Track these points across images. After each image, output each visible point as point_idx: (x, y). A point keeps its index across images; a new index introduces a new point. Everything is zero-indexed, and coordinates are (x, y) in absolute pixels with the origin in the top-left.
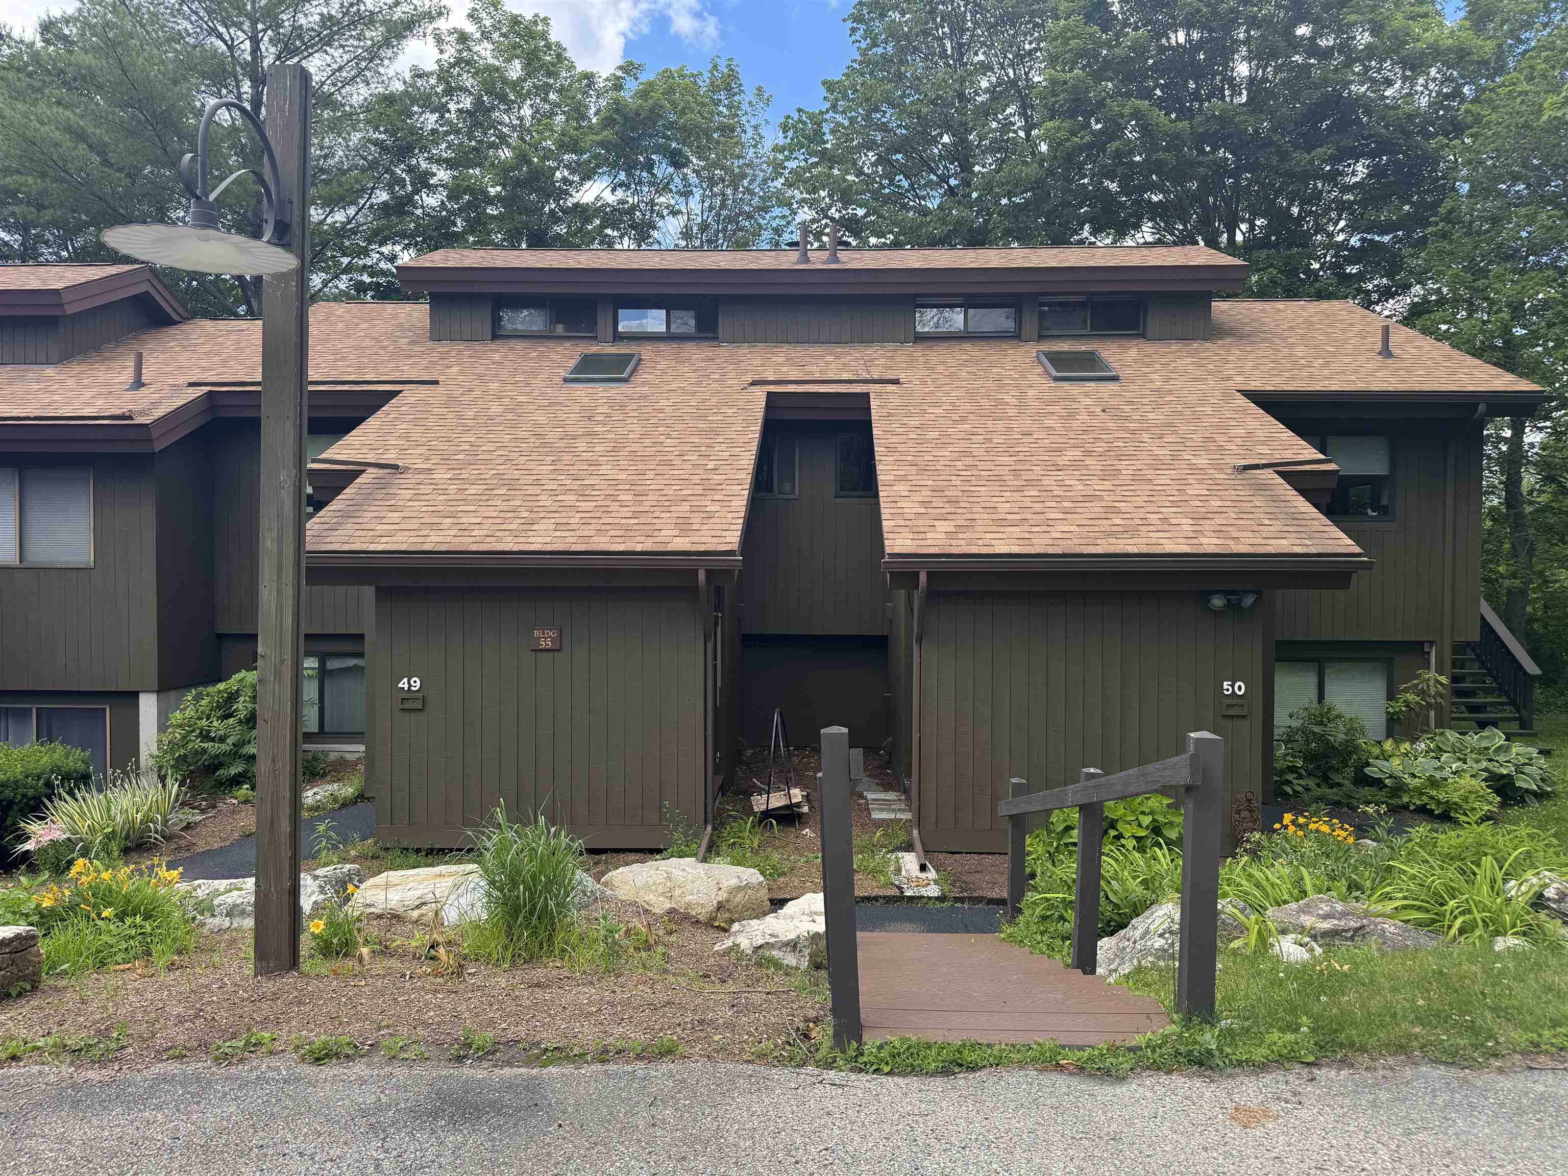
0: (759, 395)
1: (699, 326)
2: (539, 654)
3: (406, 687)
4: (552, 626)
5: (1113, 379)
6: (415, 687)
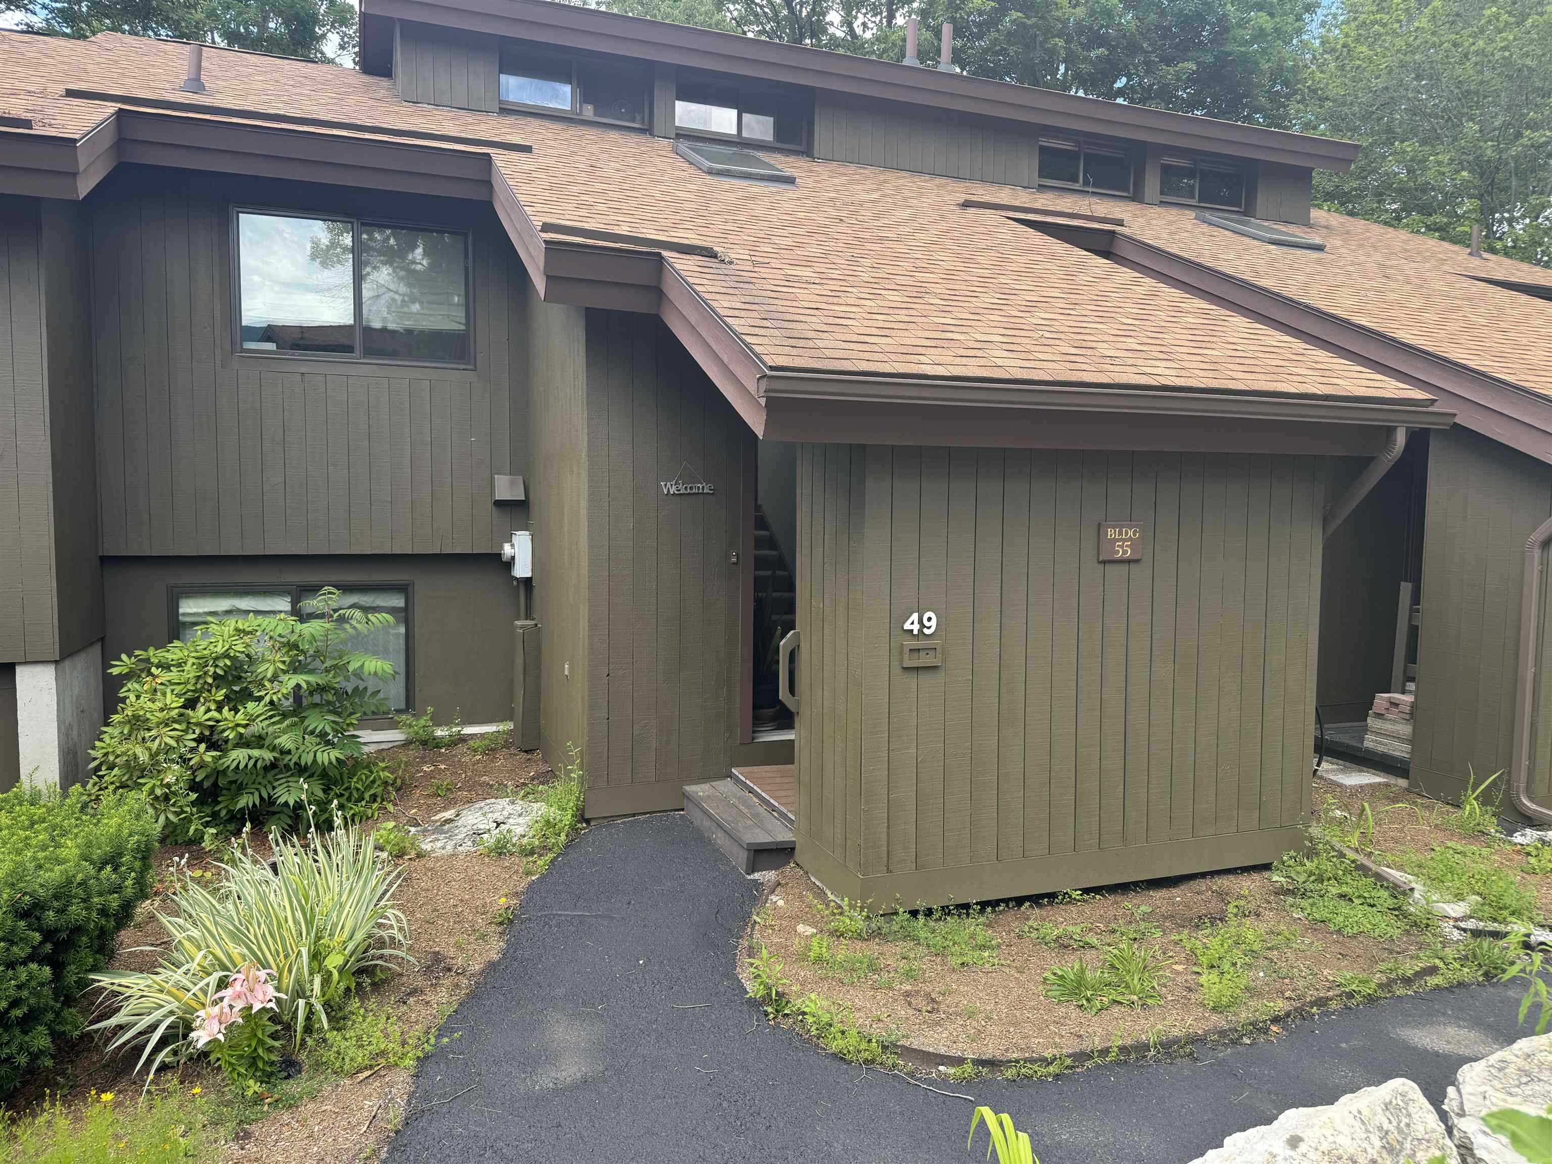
2: (1109, 568)
3: (916, 628)
4: (1130, 520)
5: (1319, 248)
6: (929, 628)
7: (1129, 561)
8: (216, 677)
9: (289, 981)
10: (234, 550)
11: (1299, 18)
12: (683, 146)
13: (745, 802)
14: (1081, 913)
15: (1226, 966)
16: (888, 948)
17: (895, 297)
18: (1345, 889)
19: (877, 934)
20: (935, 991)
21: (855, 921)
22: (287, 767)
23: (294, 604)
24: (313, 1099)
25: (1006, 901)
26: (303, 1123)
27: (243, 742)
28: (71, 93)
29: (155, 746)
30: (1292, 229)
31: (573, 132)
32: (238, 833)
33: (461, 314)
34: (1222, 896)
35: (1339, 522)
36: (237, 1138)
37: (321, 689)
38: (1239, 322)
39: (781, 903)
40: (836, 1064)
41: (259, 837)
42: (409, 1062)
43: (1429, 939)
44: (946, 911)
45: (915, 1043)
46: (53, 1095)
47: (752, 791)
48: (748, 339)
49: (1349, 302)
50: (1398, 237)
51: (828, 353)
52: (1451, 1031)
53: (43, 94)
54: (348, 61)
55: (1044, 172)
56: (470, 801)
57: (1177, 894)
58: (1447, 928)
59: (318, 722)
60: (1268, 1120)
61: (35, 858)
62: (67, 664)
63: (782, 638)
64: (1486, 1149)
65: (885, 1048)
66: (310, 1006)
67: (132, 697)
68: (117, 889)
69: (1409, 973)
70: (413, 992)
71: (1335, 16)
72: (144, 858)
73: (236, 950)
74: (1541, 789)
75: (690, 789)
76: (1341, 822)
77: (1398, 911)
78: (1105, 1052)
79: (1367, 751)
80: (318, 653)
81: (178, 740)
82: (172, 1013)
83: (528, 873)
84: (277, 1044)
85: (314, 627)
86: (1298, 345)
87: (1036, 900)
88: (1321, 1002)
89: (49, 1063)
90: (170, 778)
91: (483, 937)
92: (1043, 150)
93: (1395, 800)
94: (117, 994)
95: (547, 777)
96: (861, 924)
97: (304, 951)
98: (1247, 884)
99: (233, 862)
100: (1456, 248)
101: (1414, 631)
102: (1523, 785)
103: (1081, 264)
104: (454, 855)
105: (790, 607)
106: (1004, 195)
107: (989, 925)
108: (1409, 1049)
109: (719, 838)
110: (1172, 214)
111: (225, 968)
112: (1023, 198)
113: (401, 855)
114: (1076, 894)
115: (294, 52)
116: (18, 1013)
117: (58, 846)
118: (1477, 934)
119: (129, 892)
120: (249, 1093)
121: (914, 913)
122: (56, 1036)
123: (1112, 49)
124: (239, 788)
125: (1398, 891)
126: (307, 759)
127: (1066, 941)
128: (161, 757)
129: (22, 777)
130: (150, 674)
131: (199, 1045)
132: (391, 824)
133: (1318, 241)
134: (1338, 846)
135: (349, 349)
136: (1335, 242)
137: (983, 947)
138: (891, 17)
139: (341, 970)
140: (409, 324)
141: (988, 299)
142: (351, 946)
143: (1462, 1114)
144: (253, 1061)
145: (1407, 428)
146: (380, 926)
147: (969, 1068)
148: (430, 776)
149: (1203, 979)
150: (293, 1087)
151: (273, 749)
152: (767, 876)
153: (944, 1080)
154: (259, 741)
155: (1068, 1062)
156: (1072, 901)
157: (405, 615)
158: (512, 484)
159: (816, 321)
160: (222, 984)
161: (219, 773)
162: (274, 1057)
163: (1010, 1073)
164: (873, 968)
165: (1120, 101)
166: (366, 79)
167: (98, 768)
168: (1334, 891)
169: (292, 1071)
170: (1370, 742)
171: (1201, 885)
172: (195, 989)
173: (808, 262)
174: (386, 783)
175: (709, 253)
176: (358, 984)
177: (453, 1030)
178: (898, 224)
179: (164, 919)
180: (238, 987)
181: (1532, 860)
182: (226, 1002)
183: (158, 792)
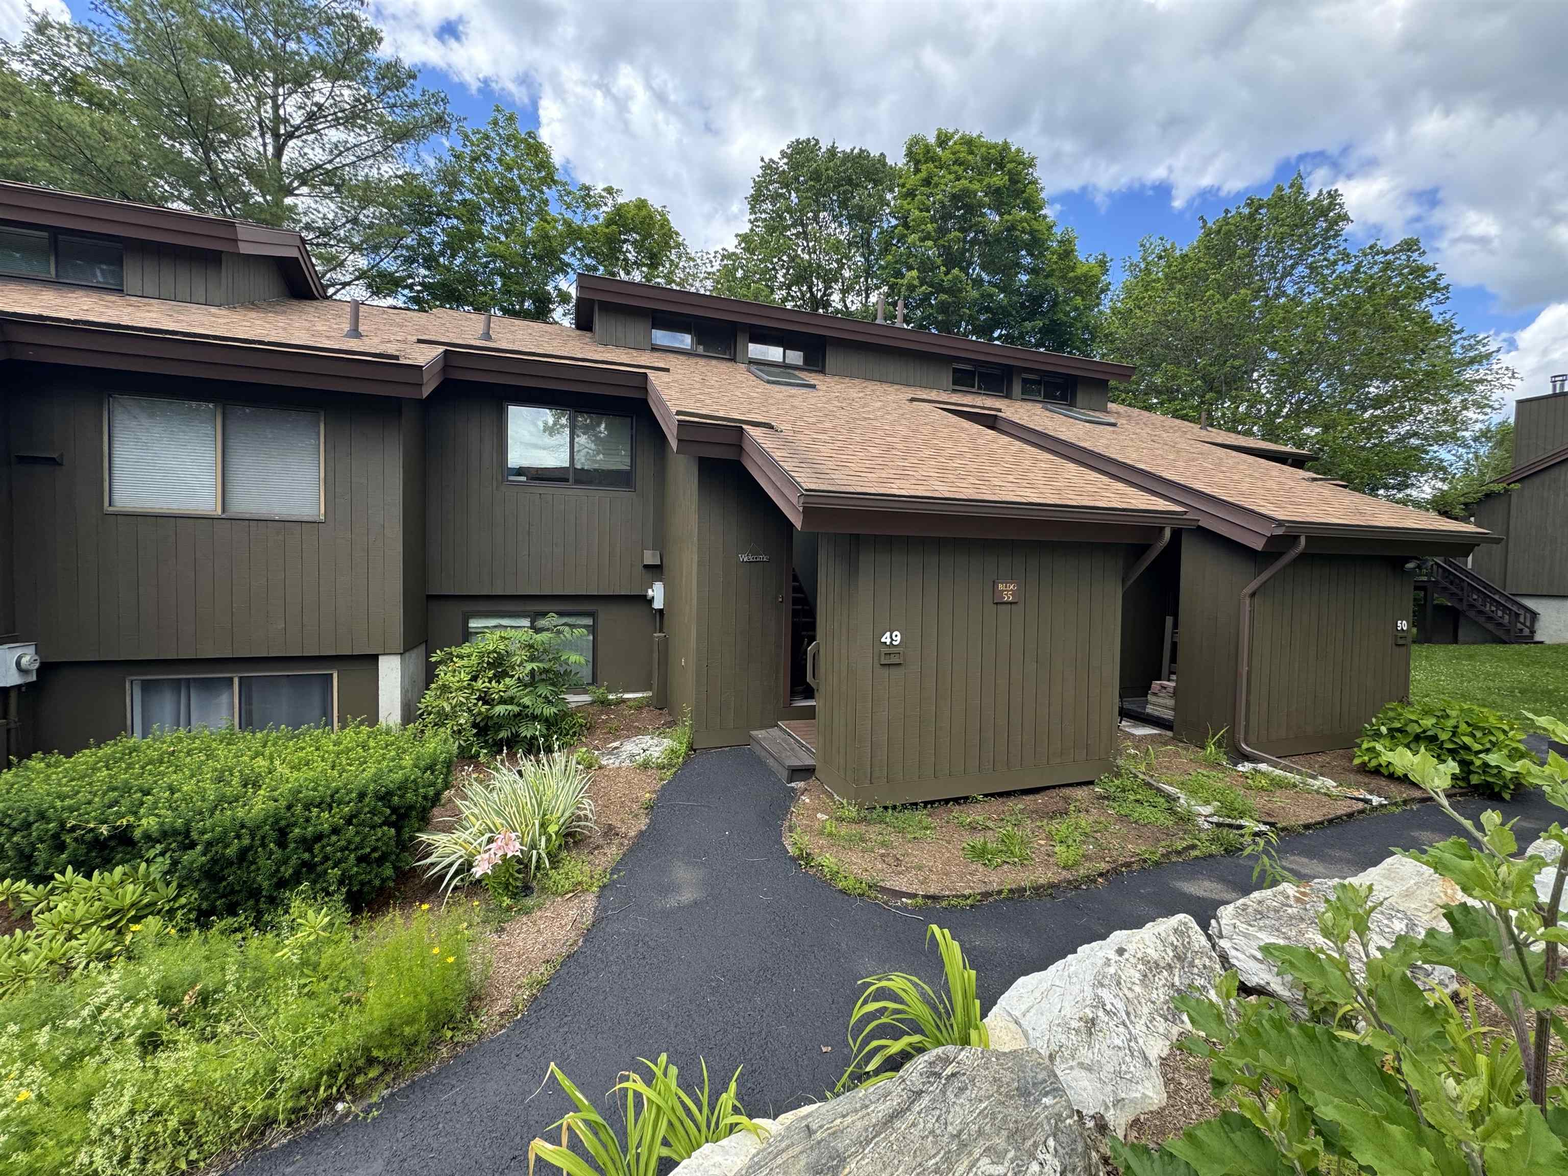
2: (1000, 607)
3: (888, 640)
4: (1012, 580)
5: (1114, 425)
6: (896, 641)
7: (1011, 603)
8: (488, 663)
9: (528, 840)
10: (500, 592)
11: (1098, 297)
12: (753, 368)
13: (785, 741)
14: (983, 808)
15: (1070, 842)
16: (871, 829)
17: (875, 451)
18: (1139, 797)
19: (865, 819)
20: (898, 852)
21: (852, 812)
22: (527, 716)
23: (532, 622)
24: (540, 909)
25: (939, 801)
26: (534, 923)
27: (503, 701)
28: (420, 341)
29: (454, 702)
30: (1097, 414)
31: (694, 360)
32: (500, 752)
33: (628, 460)
34: (1066, 800)
35: (1131, 581)
36: (497, 931)
37: (546, 671)
38: (1071, 466)
39: (807, 801)
40: (840, 897)
41: (512, 757)
42: (595, 889)
43: (1190, 827)
44: (904, 807)
45: (888, 885)
46: (395, 903)
47: (790, 735)
48: (793, 474)
49: (1134, 456)
50: (1157, 417)
51: (838, 482)
52: (1207, 884)
53: (405, 342)
54: (567, 322)
55: (955, 383)
56: (628, 737)
57: (1040, 799)
58: (1201, 820)
59: (544, 690)
60: (1104, 937)
61: (388, 766)
62: (407, 654)
63: (809, 644)
64: (1237, 958)
65: (870, 887)
66: (539, 854)
67: (442, 674)
68: (433, 784)
69: (1180, 848)
70: (597, 847)
71: (1118, 296)
72: (448, 767)
73: (498, 821)
74: (1253, 738)
75: (754, 733)
76: (1135, 757)
77: (1171, 811)
78: (1000, 892)
79: (1148, 714)
80: (545, 651)
81: (467, 698)
82: (461, 857)
83: (662, 780)
84: (520, 876)
85: (544, 636)
86: (1105, 479)
87: (956, 801)
88: (1128, 865)
89: (392, 884)
90: (462, 721)
91: (636, 816)
92: (955, 371)
93: (1166, 744)
94: (429, 845)
95: (672, 724)
96: (854, 814)
97: (537, 822)
98: (1080, 793)
99: (497, 770)
100: (1192, 425)
101: (1174, 645)
102: (1242, 737)
103: (979, 433)
104: (620, 768)
105: (812, 626)
106: (933, 395)
107: (930, 815)
108: (1184, 895)
109: (771, 762)
110: (1029, 406)
111: (492, 832)
112: (944, 397)
113: (589, 767)
114: (980, 797)
115: (538, 318)
116: (376, 855)
117: (401, 759)
118: (1219, 825)
119: (439, 786)
120: (504, 905)
121: (886, 808)
122: (396, 868)
123: (994, 314)
124: (499, 727)
125: (1171, 799)
126: (538, 712)
127: (974, 825)
128: (458, 709)
129: (380, 719)
130: (452, 661)
131: (477, 876)
132: (584, 749)
133: (1113, 421)
134: (1134, 771)
135: (567, 480)
136: (1121, 421)
137: (926, 828)
138: (867, 297)
139: (557, 833)
140: (596, 466)
141: (926, 453)
142: (562, 821)
143: (1221, 936)
144: (507, 886)
145: (1171, 527)
146: (578, 808)
147: (920, 901)
148: (605, 722)
149: (1057, 849)
150: (529, 902)
151: (519, 705)
152: (799, 785)
153: (905, 908)
154: (511, 701)
155: (979, 897)
156: (977, 801)
157: (593, 629)
158: (654, 556)
159: (831, 464)
160: (490, 841)
161: (488, 718)
162: (519, 884)
163: (944, 904)
164: (863, 840)
165: (996, 342)
166: (579, 332)
167: (422, 714)
168: (1132, 798)
169: (528, 892)
170: (1149, 709)
171: (1053, 793)
172: (475, 844)
173: (824, 431)
174: (581, 726)
175: (769, 426)
176: (566, 842)
177: (620, 871)
178: (874, 411)
179: (458, 802)
180: (499, 841)
181: (1250, 781)
182: (492, 852)
183: (455, 728)
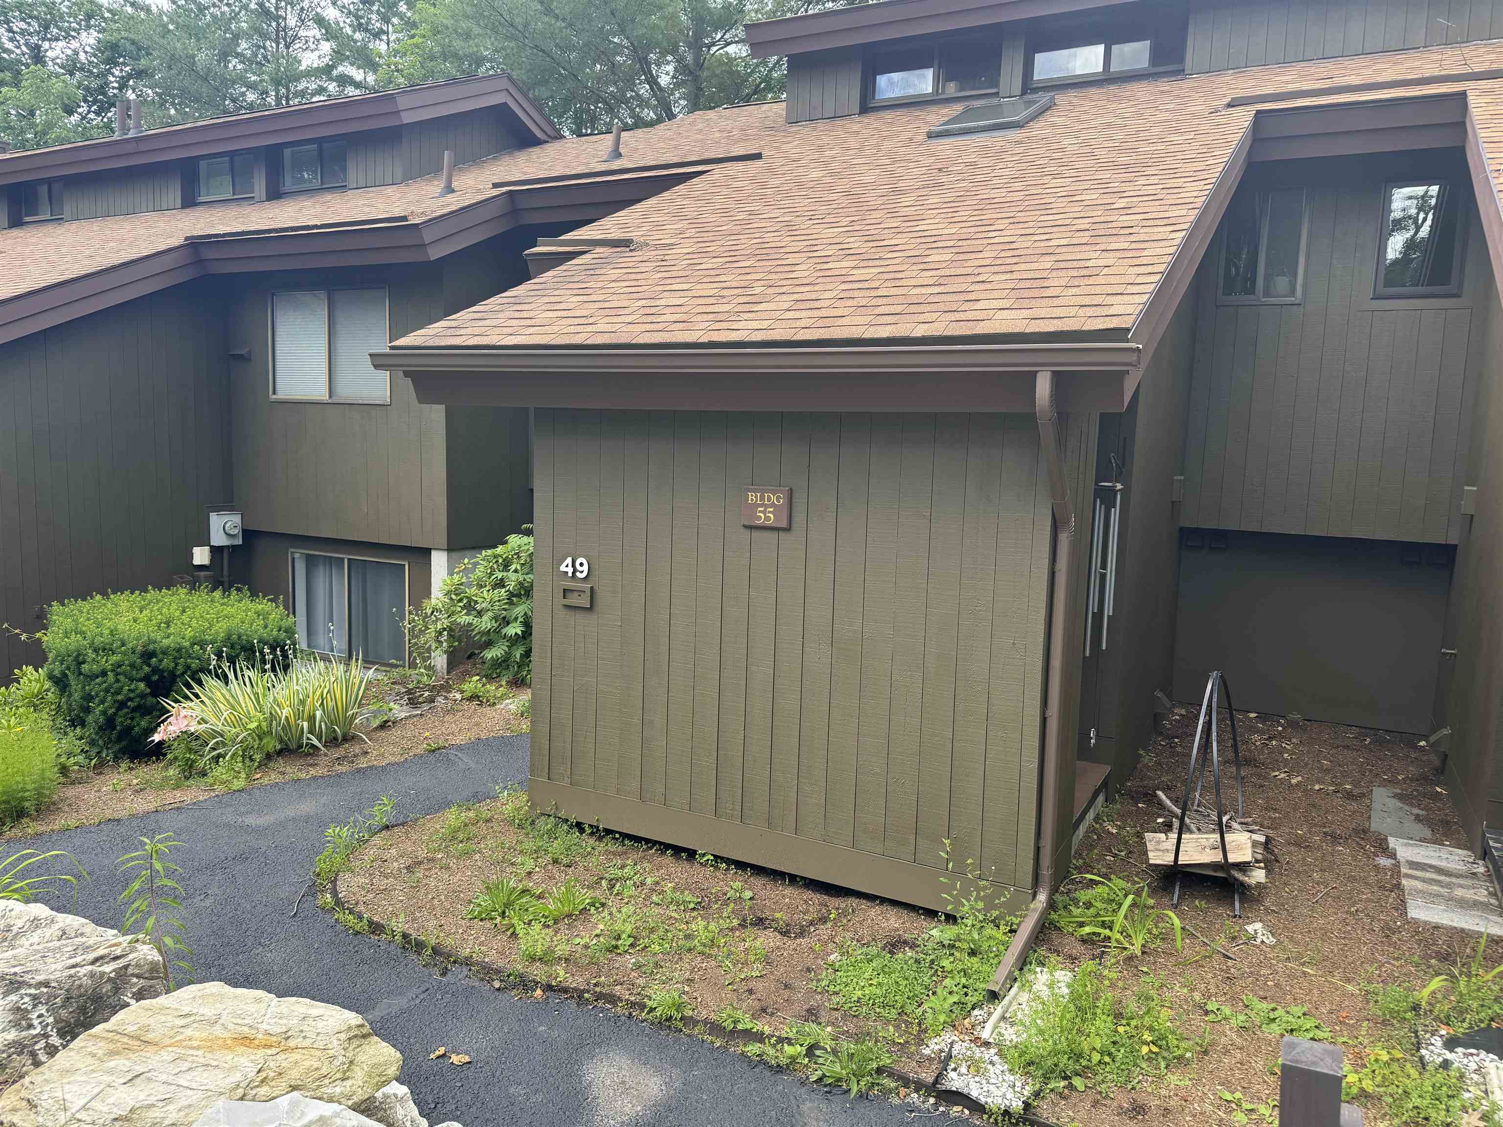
0: (1244, 117)
1: (1156, 57)
2: (756, 534)
3: (570, 570)
4: (771, 485)
6: (582, 572)
7: (778, 529)
24: (183, 789)
42: (226, 790)
70: (313, 765)
78: (395, 933)
91: (406, 753)
114: (710, 859)
145: (1053, 372)
147: (331, 901)
150: (189, 782)
163: (340, 915)
175: (631, 243)
